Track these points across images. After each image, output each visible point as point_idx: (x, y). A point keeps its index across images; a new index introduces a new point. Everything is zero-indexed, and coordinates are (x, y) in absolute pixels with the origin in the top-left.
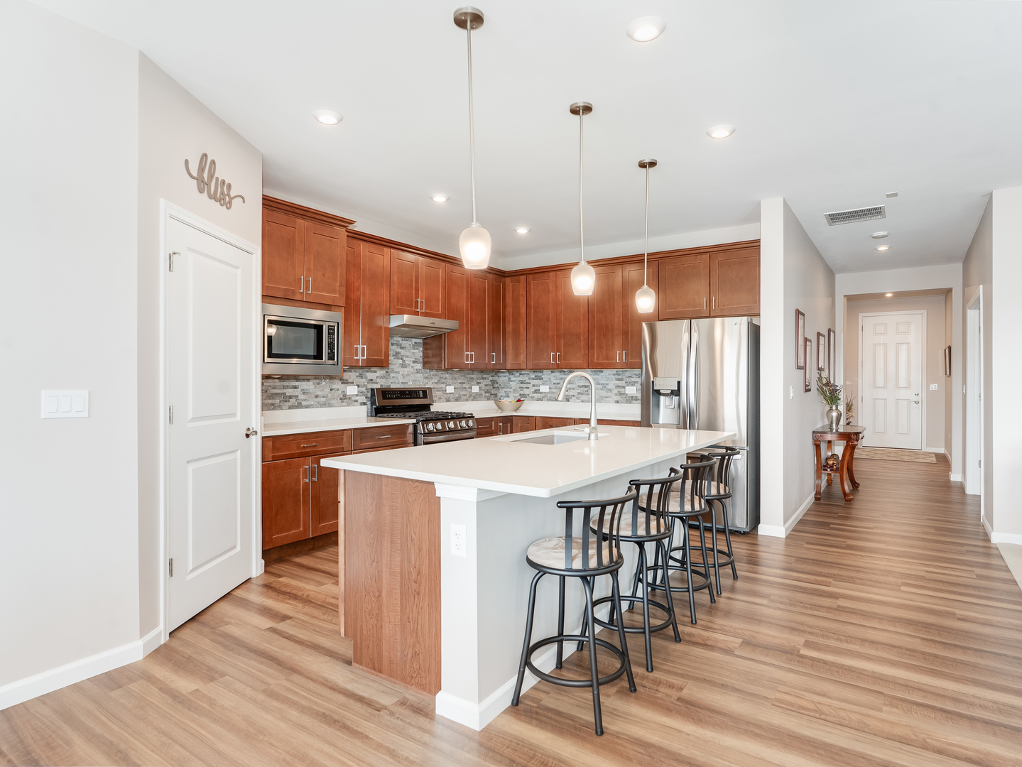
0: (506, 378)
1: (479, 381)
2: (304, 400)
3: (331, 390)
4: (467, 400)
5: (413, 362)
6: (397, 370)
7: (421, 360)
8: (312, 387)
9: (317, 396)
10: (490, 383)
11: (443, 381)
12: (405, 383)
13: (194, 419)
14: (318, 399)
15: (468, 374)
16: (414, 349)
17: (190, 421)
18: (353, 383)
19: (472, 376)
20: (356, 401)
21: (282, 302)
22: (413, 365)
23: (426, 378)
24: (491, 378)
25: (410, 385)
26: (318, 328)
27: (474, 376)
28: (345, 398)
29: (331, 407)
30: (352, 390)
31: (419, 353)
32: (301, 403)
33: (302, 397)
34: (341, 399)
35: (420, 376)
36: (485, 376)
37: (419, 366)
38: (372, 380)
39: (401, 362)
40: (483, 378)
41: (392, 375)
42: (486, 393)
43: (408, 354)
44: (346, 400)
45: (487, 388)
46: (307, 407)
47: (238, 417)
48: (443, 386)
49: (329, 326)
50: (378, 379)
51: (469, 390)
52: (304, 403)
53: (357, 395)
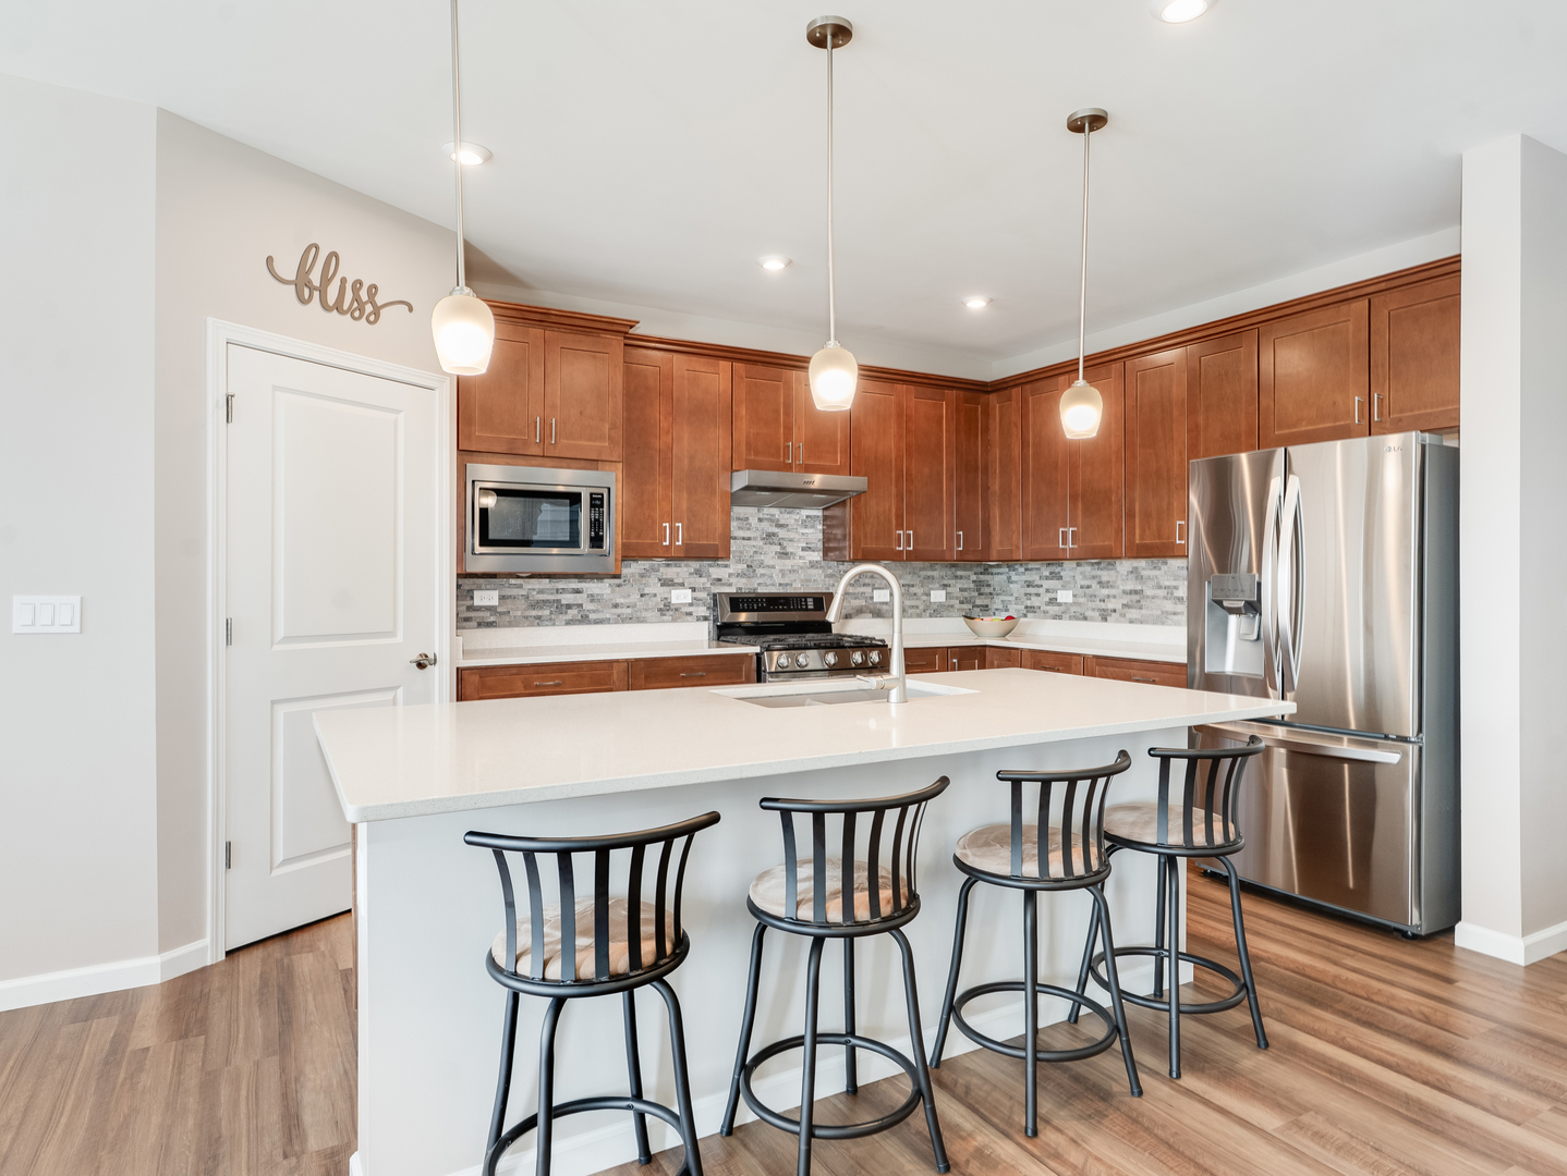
0: (1004, 577)
1: (945, 582)
2: (594, 611)
3: (642, 596)
4: (919, 616)
5: (803, 549)
6: (771, 563)
7: (820, 545)
8: (609, 591)
9: (616, 606)
10: (972, 586)
11: (867, 581)
12: (787, 584)
13: (287, 639)
14: (618, 611)
15: (923, 569)
16: (806, 527)
17: (280, 642)
18: (682, 585)
19: (930, 573)
20: (690, 614)
21: (508, 460)
22: (802, 554)
23: (831, 576)
24: (974, 577)
25: (797, 587)
26: (574, 499)
27: (935, 574)
28: (667, 610)
29: (642, 622)
30: (680, 596)
31: (815, 534)
32: (587, 616)
33: (588, 606)
34: (660, 610)
35: (817, 574)
36: (959, 573)
37: (817, 556)
38: (720, 580)
39: (778, 548)
40: (956, 577)
41: (760, 571)
42: (961, 602)
43: (792, 535)
44: (671, 613)
45: (966, 594)
46: (597, 622)
47: (400, 638)
48: (868, 590)
49: (591, 494)
50: (731, 578)
51: (925, 598)
52: (592, 616)
53: (691, 605)
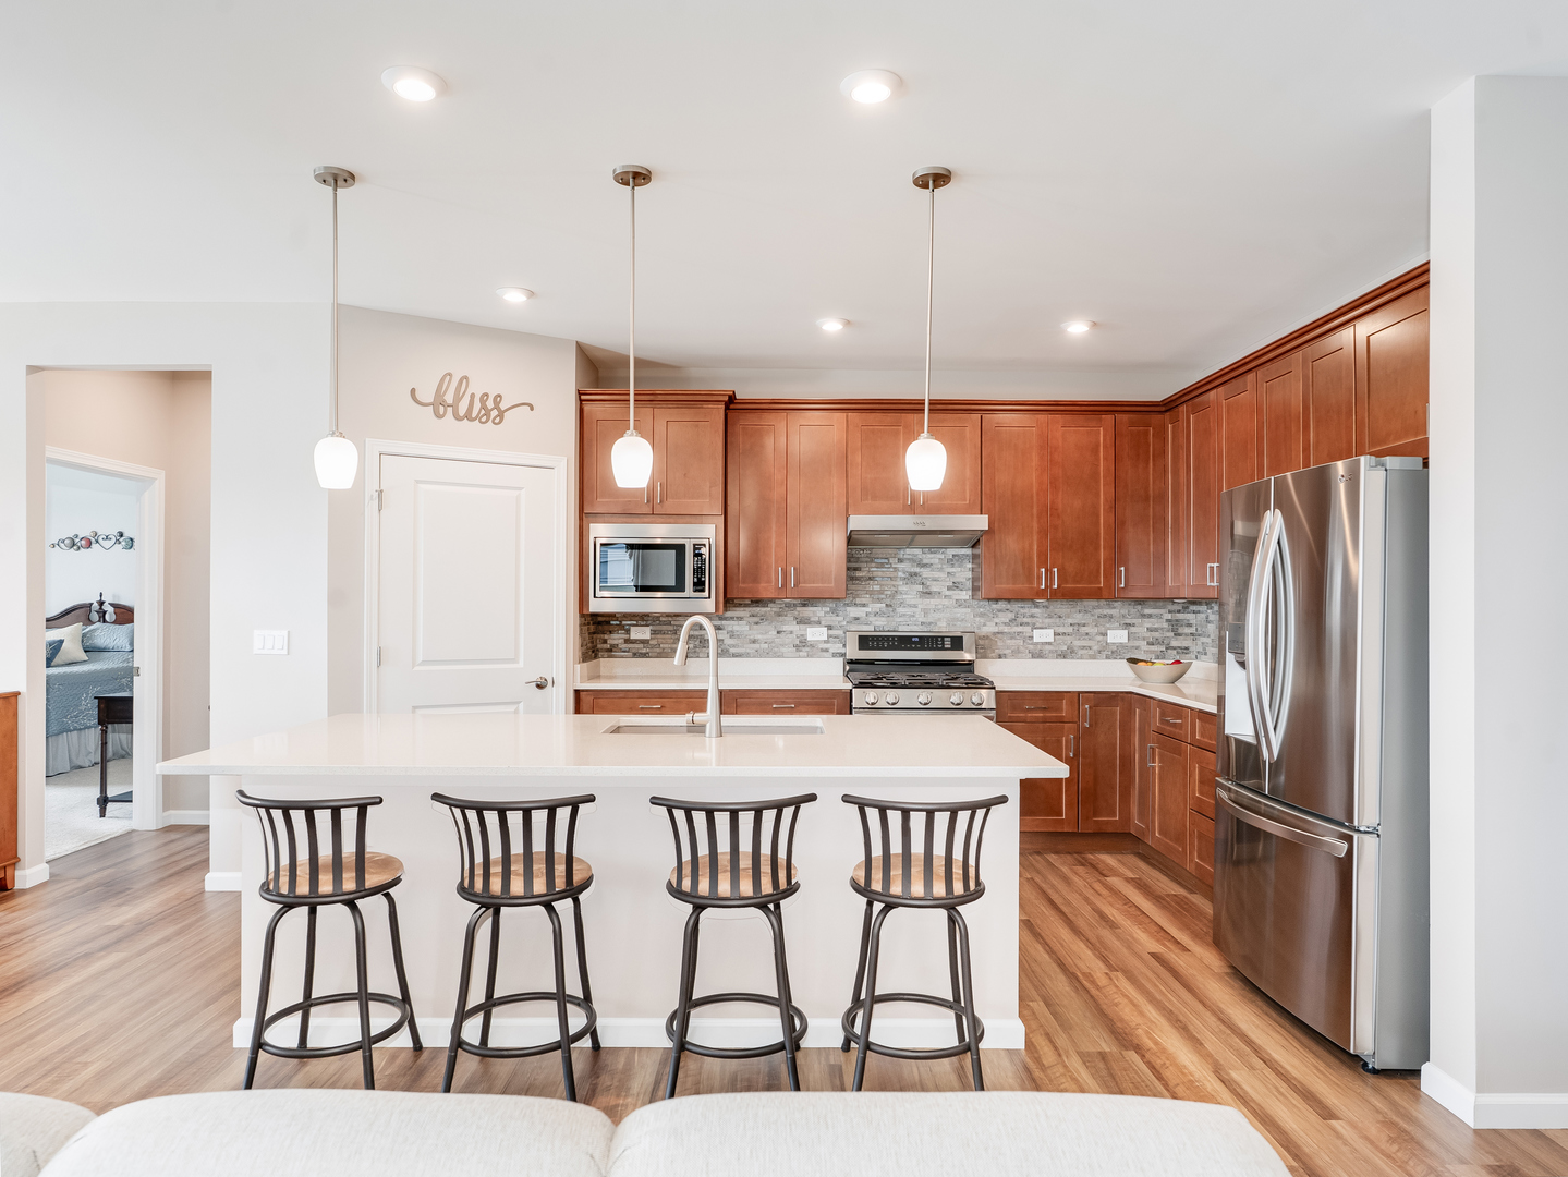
0: (1203, 615)
1: (1128, 621)
2: (734, 646)
3: (778, 633)
4: (1093, 657)
5: (949, 588)
6: (913, 602)
7: (969, 584)
8: (747, 628)
9: (754, 642)
10: (1165, 625)
11: (1025, 620)
12: (930, 623)
13: (424, 663)
14: (756, 646)
15: (1099, 607)
16: (953, 566)
17: (419, 665)
18: (819, 623)
19: (1108, 611)
20: (827, 650)
22: (948, 593)
23: (982, 615)
24: (1169, 616)
25: (943, 626)
26: (680, 549)
27: (1114, 612)
28: (802, 644)
29: (779, 657)
30: (816, 634)
31: (964, 573)
32: (727, 650)
33: (728, 641)
34: (796, 646)
35: (964, 613)
36: (1147, 611)
37: (965, 595)
38: (857, 619)
39: (920, 588)
40: (1143, 616)
41: (901, 610)
42: (1149, 644)
43: (937, 574)
44: (807, 649)
45: (1156, 635)
46: (735, 656)
47: (521, 664)
48: (1027, 629)
49: (694, 545)
50: (871, 616)
51: (1100, 638)
52: (732, 650)
53: (825, 642)
